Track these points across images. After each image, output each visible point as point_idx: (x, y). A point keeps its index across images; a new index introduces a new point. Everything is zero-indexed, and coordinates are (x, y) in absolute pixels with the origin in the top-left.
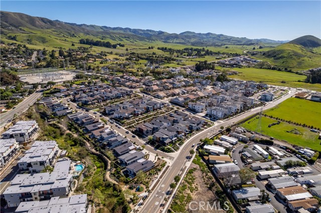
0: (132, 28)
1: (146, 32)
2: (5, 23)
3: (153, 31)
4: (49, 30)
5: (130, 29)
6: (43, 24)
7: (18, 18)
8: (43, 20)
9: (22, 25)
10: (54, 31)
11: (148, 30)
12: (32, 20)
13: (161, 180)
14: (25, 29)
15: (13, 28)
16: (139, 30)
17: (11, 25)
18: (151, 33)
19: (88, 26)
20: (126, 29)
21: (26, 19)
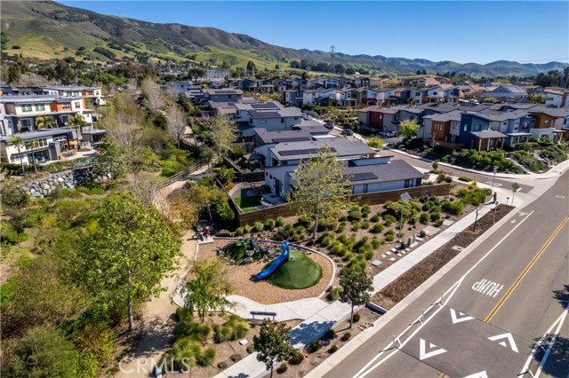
0: (387, 57)
1: (413, 63)
2: (187, 41)
3: (427, 62)
4: (246, 51)
5: (383, 58)
6: (240, 42)
7: (206, 33)
8: (240, 37)
9: (209, 43)
10: (254, 52)
11: (417, 60)
12: (224, 37)
13: (464, 252)
14: (212, 48)
15: (195, 46)
16: (400, 59)
17: (195, 43)
18: (422, 65)
19: (311, 52)
20: (376, 57)
21: (217, 36)
